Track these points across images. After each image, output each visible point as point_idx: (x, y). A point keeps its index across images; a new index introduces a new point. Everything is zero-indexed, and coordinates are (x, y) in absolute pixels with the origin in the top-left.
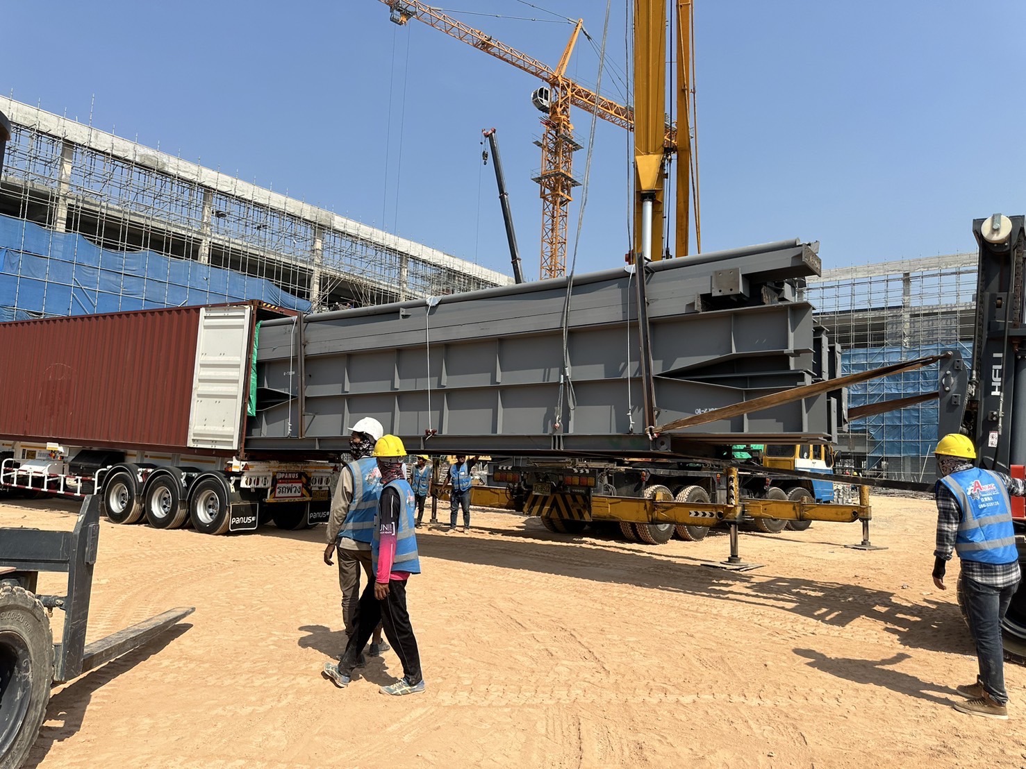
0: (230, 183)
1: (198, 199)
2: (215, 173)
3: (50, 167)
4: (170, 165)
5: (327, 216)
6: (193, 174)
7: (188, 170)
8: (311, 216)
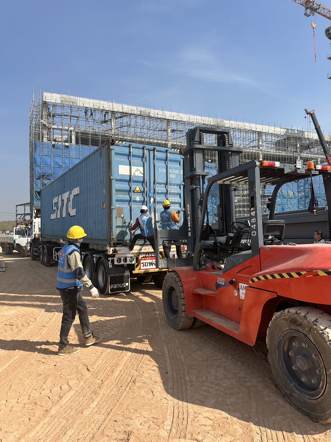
0: (176, 115)
1: (165, 126)
2: (170, 112)
3: (108, 124)
4: (151, 113)
5: (221, 121)
6: (161, 115)
7: (160, 114)
8: (213, 123)
